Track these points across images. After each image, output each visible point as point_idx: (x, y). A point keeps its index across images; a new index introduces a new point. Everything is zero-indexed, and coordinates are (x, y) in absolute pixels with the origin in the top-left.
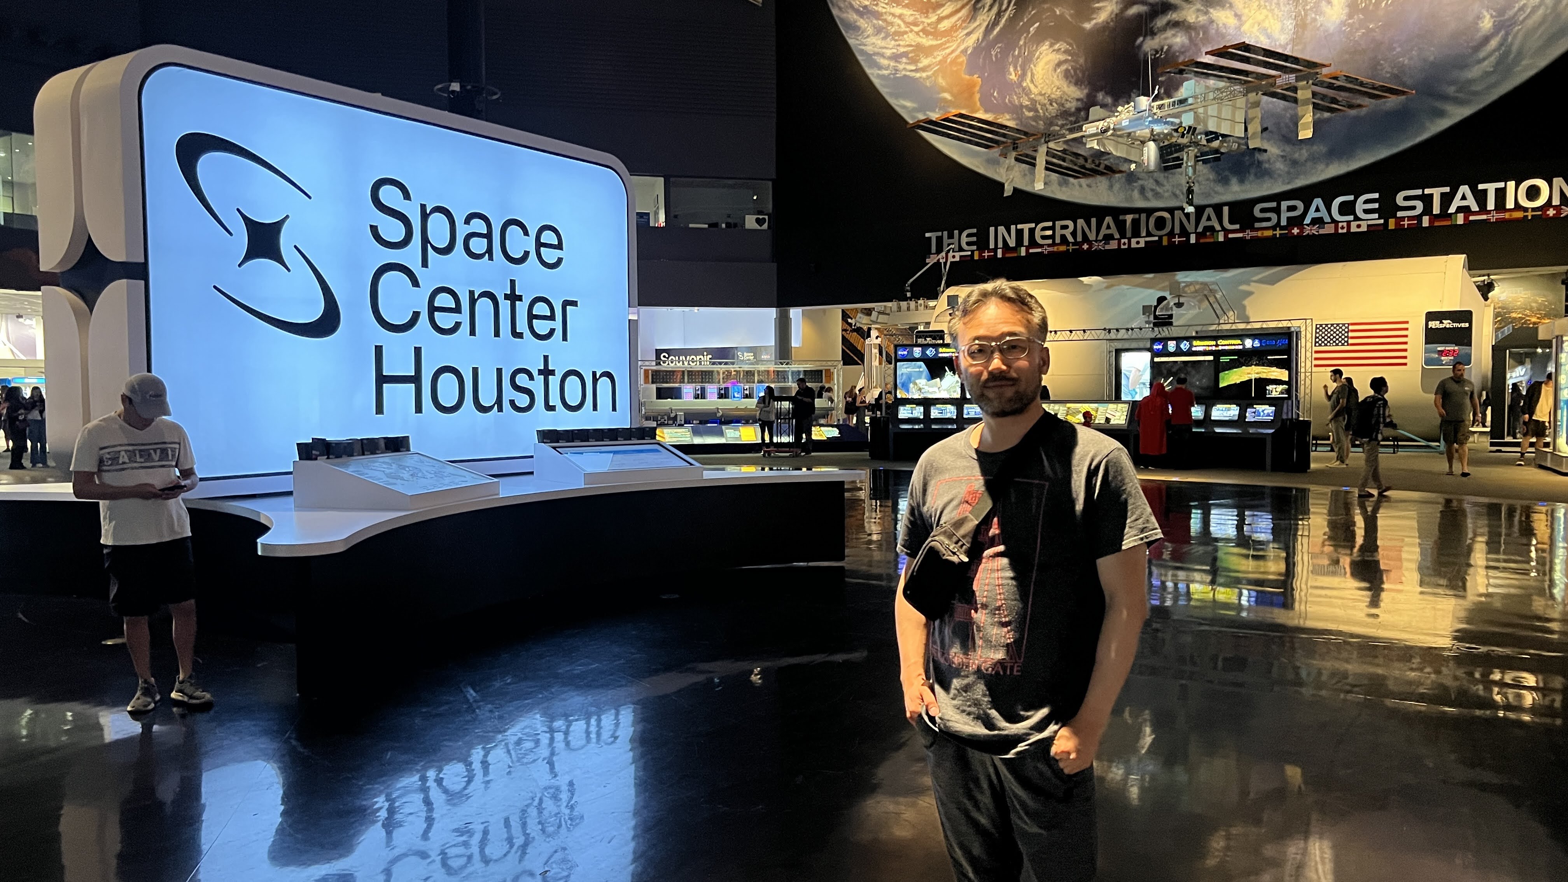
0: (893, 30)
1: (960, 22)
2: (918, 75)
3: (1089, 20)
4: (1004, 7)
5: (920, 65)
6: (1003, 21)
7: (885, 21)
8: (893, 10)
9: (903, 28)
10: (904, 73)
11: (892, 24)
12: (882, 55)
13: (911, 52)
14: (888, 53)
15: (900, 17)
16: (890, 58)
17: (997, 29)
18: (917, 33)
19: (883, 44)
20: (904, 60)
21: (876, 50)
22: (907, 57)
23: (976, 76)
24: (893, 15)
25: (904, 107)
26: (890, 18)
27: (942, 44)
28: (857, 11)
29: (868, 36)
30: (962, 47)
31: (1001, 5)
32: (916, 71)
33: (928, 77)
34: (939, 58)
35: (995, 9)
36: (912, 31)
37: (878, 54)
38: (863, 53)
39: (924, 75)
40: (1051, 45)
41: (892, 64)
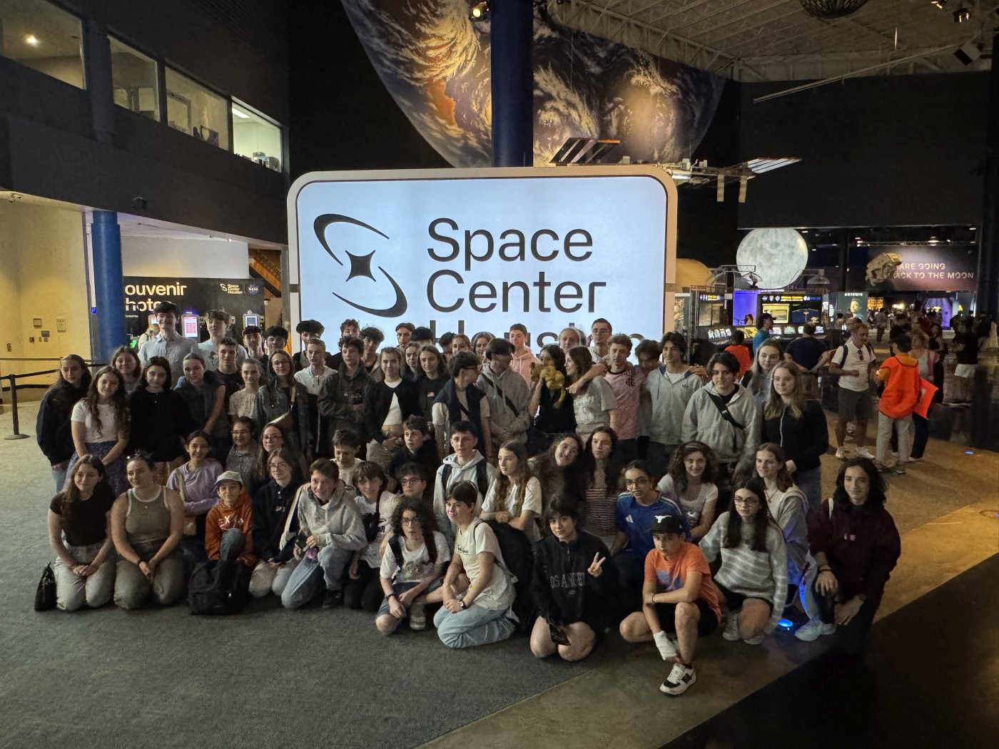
0: (393, 40)
2: (413, 83)
4: (469, 58)
5: (414, 76)
6: (468, 68)
7: (387, 30)
8: (393, 24)
9: (401, 42)
10: (402, 77)
11: (392, 34)
12: (385, 56)
13: (408, 63)
14: (390, 56)
15: (399, 32)
16: (391, 61)
17: (465, 72)
18: (412, 51)
19: (386, 47)
20: (402, 67)
23: (452, 99)
24: (394, 28)
25: (403, 103)
26: (390, 30)
27: (428, 67)
29: (373, 36)
30: (443, 75)
31: (467, 56)
32: (412, 79)
33: (420, 87)
34: (428, 76)
39: (417, 84)
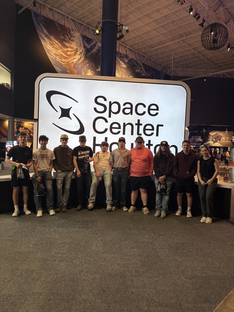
0: (55, 46)
1: (72, 54)
2: (61, 63)
3: (98, 69)
4: (82, 57)
5: (62, 60)
6: (81, 60)
7: (53, 42)
8: (55, 41)
9: (58, 47)
10: (58, 60)
11: (55, 45)
12: (52, 52)
14: (54, 52)
15: (57, 44)
16: (54, 54)
17: (80, 61)
18: (62, 51)
19: (52, 49)
20: (58, 56)
21: (50, 50)
22: (59, 56)
23: (75, 70)
24: (55, 42)
25: (58, 70)
27: (67, 58)
28: (45, 35)
29: (48, 44)
30: (73, 61)
31: (81, 56)
33: (64, 65)
34: (67, 61)
35: (80, 56)
36: (60, 50)
37: (51, 51)
38: (47, 48)
39: (63, 63)
40: (91, 71)
41: (55, 56)
